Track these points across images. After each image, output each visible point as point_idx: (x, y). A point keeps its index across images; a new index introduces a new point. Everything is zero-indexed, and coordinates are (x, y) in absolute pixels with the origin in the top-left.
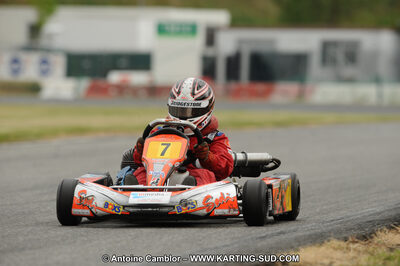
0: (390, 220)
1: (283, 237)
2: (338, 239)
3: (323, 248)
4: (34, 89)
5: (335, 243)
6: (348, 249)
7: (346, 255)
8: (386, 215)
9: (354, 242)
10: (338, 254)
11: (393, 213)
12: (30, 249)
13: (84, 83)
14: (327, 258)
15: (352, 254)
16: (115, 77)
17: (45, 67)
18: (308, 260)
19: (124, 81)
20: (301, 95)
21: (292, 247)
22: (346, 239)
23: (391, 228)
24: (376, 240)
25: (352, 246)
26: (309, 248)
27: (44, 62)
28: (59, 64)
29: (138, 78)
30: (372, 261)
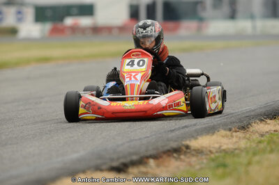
0: (261, 115)
1: (187, 130)
2: (225, 130)
3: (214, 137)
4: (13, 31)
5: (223, 132)
6: (232, 136)
7: (231, 141)
8: (259, 111)
9: (236, 131)
10: (225, 140)
11: (263, 110)
12: (11, 144)
13: (48, 26)
14: (217, 143)
15: (234, 140)
16: (69, 21)
17: (20, 16)
18: (204, 145)
19: (75, 24)
20: (199, 29)
21: (193, 137)
22: (230, 130)
23: (261, 120)
24: (251, 129)
25: (234, 134)
26: (204, 137)
27: (19, 13)
28: (30, 14)
29: (85, 21)
30: (249, 144)
